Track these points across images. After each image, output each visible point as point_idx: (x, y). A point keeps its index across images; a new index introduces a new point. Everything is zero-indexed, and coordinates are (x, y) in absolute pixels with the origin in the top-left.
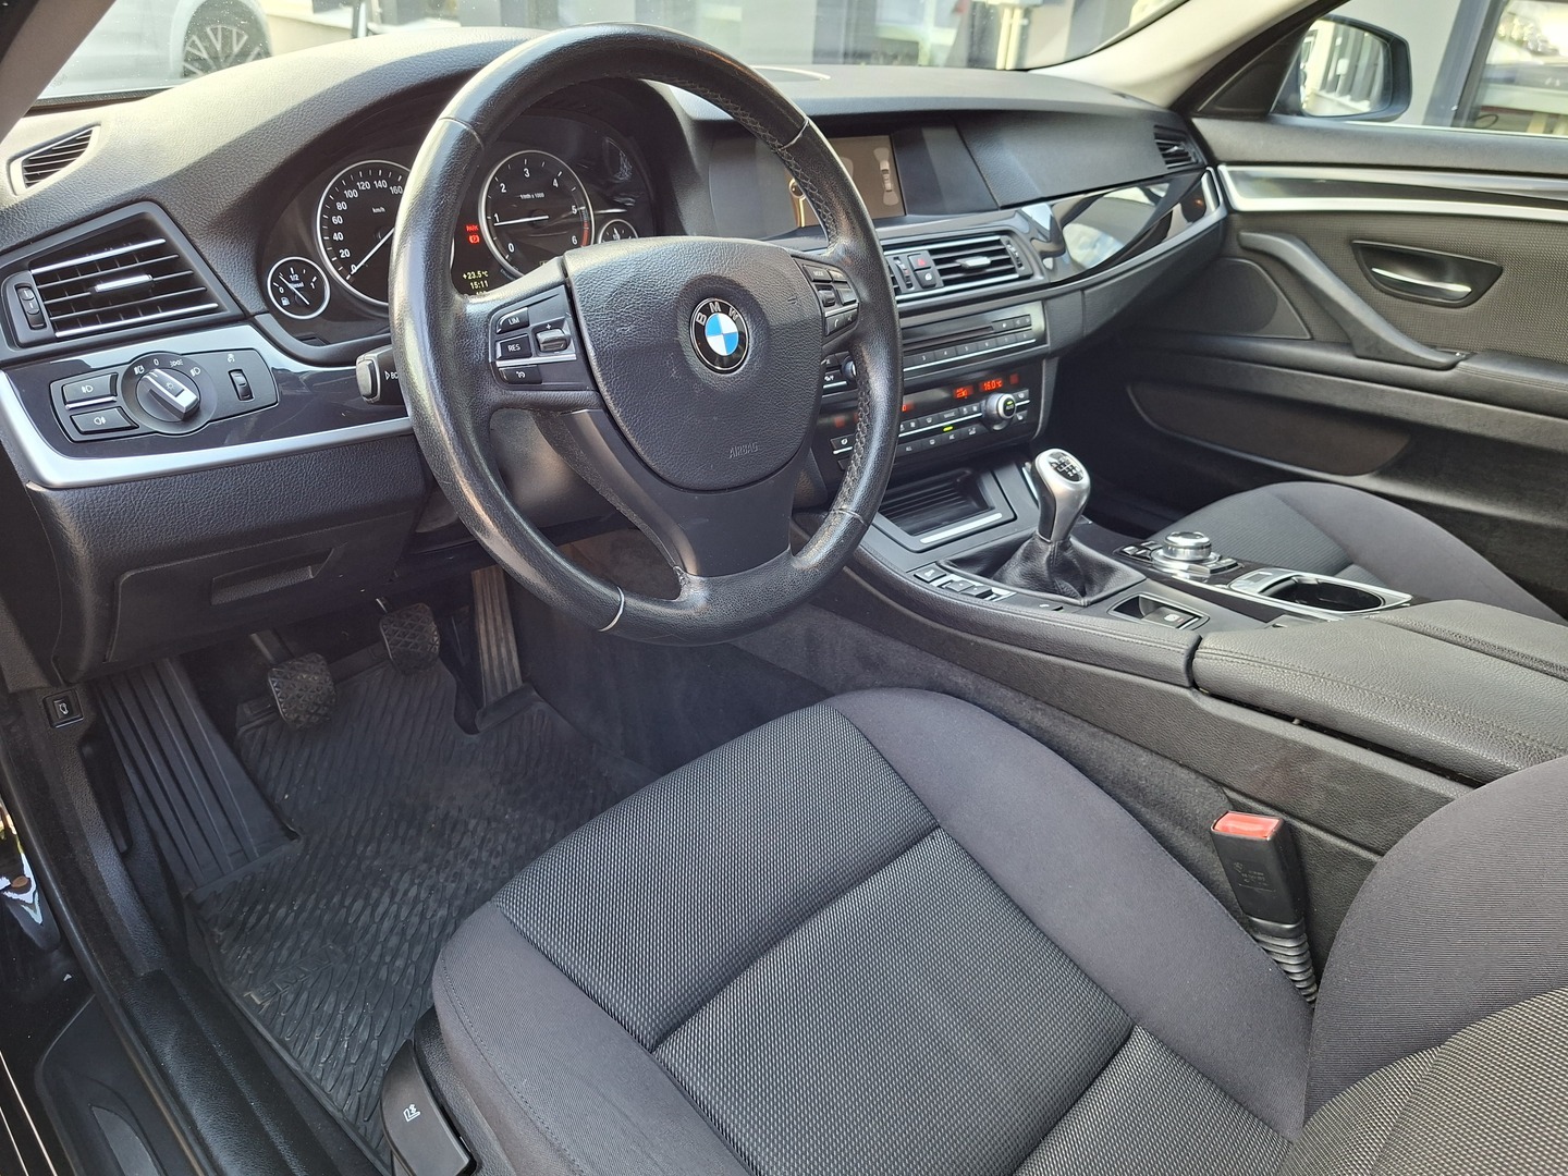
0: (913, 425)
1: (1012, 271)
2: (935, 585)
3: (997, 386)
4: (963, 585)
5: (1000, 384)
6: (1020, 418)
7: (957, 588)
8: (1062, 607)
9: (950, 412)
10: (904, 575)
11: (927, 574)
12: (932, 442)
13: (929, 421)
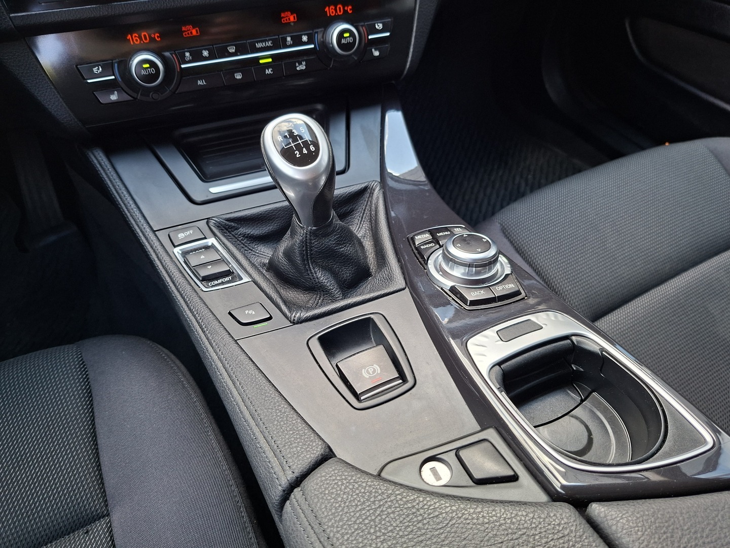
0: (205, 53)
2: (177, 251)
3: (345, 12)
4: (203, 258)
5: (349, 9)
6: (376, 53)
7: (194, 260)
8: (270, 318)
9: (265, 41)
10: (151, 236)
11: (181, 236)
12: (238, 76)
13: (232, 50)
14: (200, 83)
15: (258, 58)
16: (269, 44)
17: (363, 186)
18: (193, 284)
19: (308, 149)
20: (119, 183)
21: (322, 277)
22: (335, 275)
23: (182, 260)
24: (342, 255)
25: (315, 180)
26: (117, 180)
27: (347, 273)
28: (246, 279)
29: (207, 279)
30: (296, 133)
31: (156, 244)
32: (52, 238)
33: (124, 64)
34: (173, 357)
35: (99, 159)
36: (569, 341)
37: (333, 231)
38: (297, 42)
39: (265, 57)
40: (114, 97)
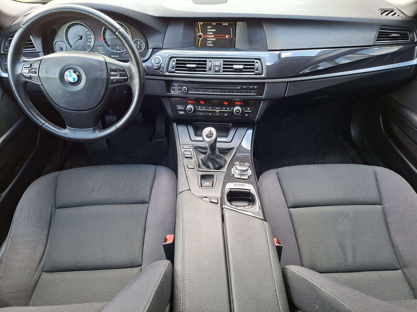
0: (204, 108)
1: (253, 72)
2: (183, 150)
3: (240, 104)
4: (187, 153)
5: (242, 104)
6: (247, 115)
7: (185, 153)
8: (194, 168)
9: (218, 108)
10: (179, 145)
11: (185, 147)
12: (210, 114)
13: (210, 108)
14: (201, 114)
15: (216, 111)
16: (219, 108)
17: (232, 147)
18: (183, 157)
19: (211, 135)
20: (177, 132)
21: (210, 164)
22: (214, 165)
23: (183, 152)
24: (216, 161)
25: (211, 141)
26: (177, 131)
27: (217, 166)
28: (194, 160)
29: (186, 157)
30: (211, 131)
31: (179, 147)
32: (159, 140)
33: (186, 107)
34: (175, 174)
35: (175, 125)
36: (249, 191)
37: (215, 155)
38: (226, 109)
39: (218, 111)
40: (182, 113)
